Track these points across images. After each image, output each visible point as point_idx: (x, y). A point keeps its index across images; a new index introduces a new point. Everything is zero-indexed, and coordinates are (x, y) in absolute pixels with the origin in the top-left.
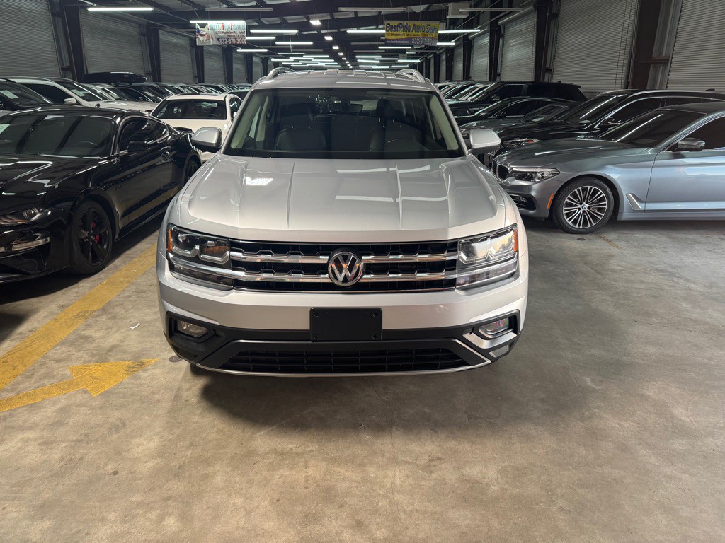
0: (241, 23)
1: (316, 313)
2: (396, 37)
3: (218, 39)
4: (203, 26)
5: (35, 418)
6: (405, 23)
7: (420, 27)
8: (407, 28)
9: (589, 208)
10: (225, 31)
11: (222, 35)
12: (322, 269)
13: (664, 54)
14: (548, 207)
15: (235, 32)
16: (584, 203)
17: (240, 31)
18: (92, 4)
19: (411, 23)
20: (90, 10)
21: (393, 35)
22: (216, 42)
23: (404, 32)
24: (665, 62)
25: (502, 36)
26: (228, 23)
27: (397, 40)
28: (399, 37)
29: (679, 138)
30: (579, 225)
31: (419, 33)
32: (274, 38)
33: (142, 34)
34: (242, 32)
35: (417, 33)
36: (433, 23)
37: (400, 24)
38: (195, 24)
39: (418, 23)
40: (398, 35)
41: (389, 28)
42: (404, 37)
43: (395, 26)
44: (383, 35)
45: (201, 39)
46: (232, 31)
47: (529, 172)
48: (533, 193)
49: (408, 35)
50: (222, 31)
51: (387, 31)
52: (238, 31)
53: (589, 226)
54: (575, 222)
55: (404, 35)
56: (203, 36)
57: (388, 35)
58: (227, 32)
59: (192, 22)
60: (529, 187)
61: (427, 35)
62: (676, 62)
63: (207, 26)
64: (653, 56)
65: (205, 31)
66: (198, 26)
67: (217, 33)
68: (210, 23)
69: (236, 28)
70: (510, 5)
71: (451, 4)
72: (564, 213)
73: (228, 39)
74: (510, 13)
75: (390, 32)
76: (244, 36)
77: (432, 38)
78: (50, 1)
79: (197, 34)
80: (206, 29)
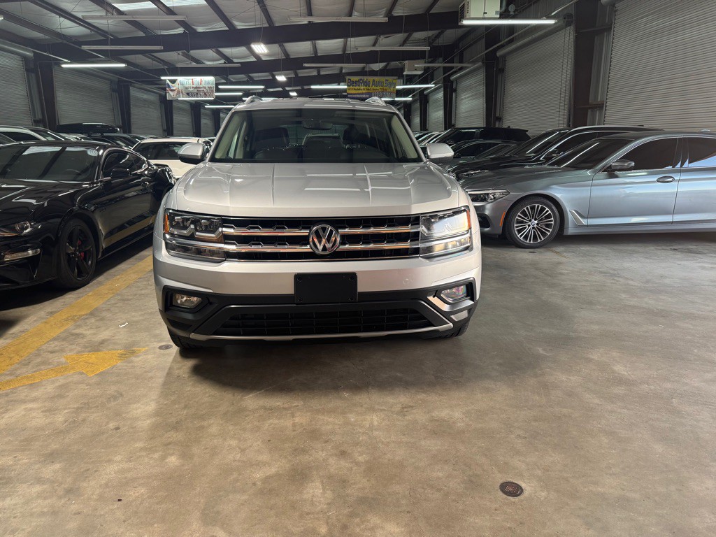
0: (210, 79)
1: (300, 278)
2: (357, 92)
3: (188, 94)
4: (173, 82)
5: (36, 394)
6: (365, 78)
7: (379, 82)
8: (367, 84)
9: (537, 224)
10: (194, 86)
11: (192, 89)
12: (303, 240)
13: (599, 100)
14: (501, 224)
15: (205, 88)
16: (533, 220)
17: (209, 86)
18: (66, 61)
19: (371, 79)
20: (64, 66)
21: (354, 89)
22: (187, 98)
23: (364, 87)
24: (601, 106)
25: (455, 91)
26: (197, 79)
27: (358, 94)
28: (360, 92)
29: (612, 160)
30: (530, 240)
31: (378, 88)
32: (241, 94)
33: (113, 90)
34: (211, 87)
35: (376, 88)
36: (390, 79)
37: (361, 80)
38: (166, 80)
39: (377, 79)
40: (359, 89)
41: (350, 84)
42: (364, 91)
43: (356, 82)
44: (345, 91)
45: (172, 94)
46: (201, 86)
47: (482, 194)
48: (487, 212)
49: (368, 90)
50: (192, 86)
51: (348, 86)
52: (207, 86)
53: (539, 241)
54: (526, 237)
55: (364, 89)
56: (173, 91)
57: (349, 89)
58: (196, 88)
59: (163, 78)
60: (483, 207)
61: (386, 90)
62: (610, 105)
63: (178, 82)
64: (590, 101)
65: (174, 86)
66: (168, 82)
67: (187, 88)
68: (180, 79)
69: (206, 83)
70: (461, 62)
71: (407, 62)
72: (516, 229)
73: (197, 94)
74: (461, 69)
75: (351, 87)
76: (212, 91)
77: (391, 92)
78: (24, 58)
79: (168, 89)
80: (176, 85)
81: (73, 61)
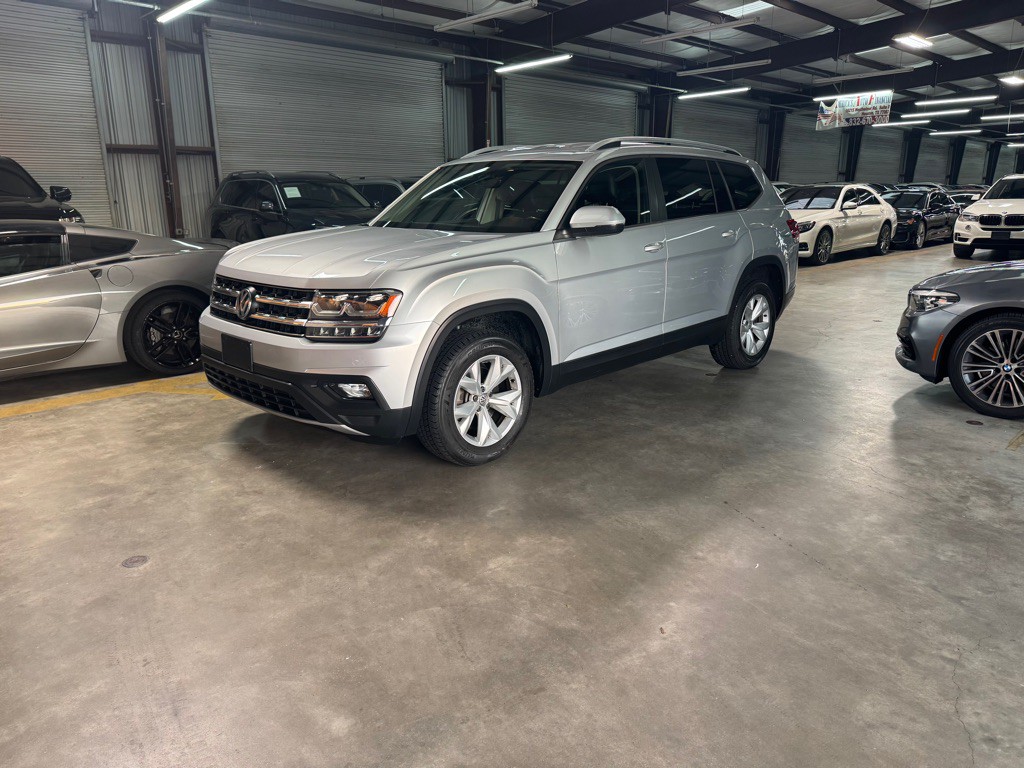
0: (886, 95)
3: (847, 120)
4: (829, 104)
9: (1017, 371)
10: (859, 107)
11: (854, 113)
14: (934, 358)
15: (874, 108)
17: (882, 105)
18: (683, 91)
20: (680, 98)
22: (844, 124)
26: (865, 96)
30: (995, 400)
32: (967, 111)
33: (761, 121)
34: (885, 107)
38: (819, 103)
45: (824, 121)
46: (870, 106)
50: (856, 107)
52: (878, 106)
54: (987, 392)
56: (826, 116)
58: (862, 109)
59: (816, 100)
63: (836, 103)
65: (829, 111)
66: (822, 104)
67: (847, 111)
68: (841, 99)
69: (878, 102)
72: (963, 372)
73: (861, 118)
76: (886, 112)
78: (639, 93)
79: (820, 116)
80: (833, 108)
81: (692, 90)
